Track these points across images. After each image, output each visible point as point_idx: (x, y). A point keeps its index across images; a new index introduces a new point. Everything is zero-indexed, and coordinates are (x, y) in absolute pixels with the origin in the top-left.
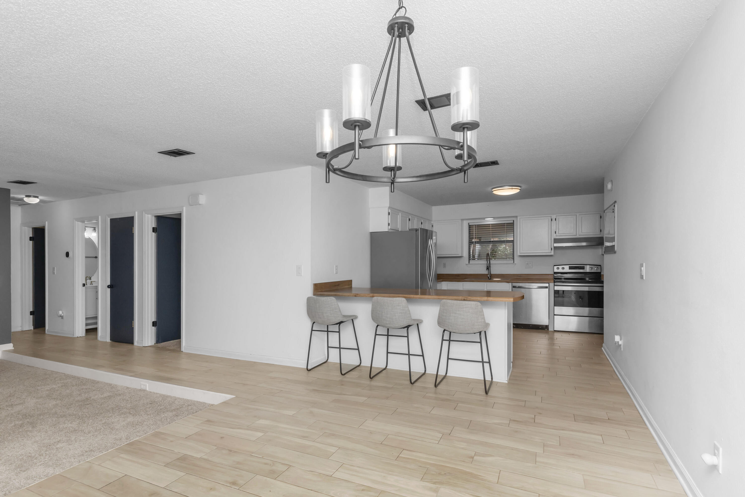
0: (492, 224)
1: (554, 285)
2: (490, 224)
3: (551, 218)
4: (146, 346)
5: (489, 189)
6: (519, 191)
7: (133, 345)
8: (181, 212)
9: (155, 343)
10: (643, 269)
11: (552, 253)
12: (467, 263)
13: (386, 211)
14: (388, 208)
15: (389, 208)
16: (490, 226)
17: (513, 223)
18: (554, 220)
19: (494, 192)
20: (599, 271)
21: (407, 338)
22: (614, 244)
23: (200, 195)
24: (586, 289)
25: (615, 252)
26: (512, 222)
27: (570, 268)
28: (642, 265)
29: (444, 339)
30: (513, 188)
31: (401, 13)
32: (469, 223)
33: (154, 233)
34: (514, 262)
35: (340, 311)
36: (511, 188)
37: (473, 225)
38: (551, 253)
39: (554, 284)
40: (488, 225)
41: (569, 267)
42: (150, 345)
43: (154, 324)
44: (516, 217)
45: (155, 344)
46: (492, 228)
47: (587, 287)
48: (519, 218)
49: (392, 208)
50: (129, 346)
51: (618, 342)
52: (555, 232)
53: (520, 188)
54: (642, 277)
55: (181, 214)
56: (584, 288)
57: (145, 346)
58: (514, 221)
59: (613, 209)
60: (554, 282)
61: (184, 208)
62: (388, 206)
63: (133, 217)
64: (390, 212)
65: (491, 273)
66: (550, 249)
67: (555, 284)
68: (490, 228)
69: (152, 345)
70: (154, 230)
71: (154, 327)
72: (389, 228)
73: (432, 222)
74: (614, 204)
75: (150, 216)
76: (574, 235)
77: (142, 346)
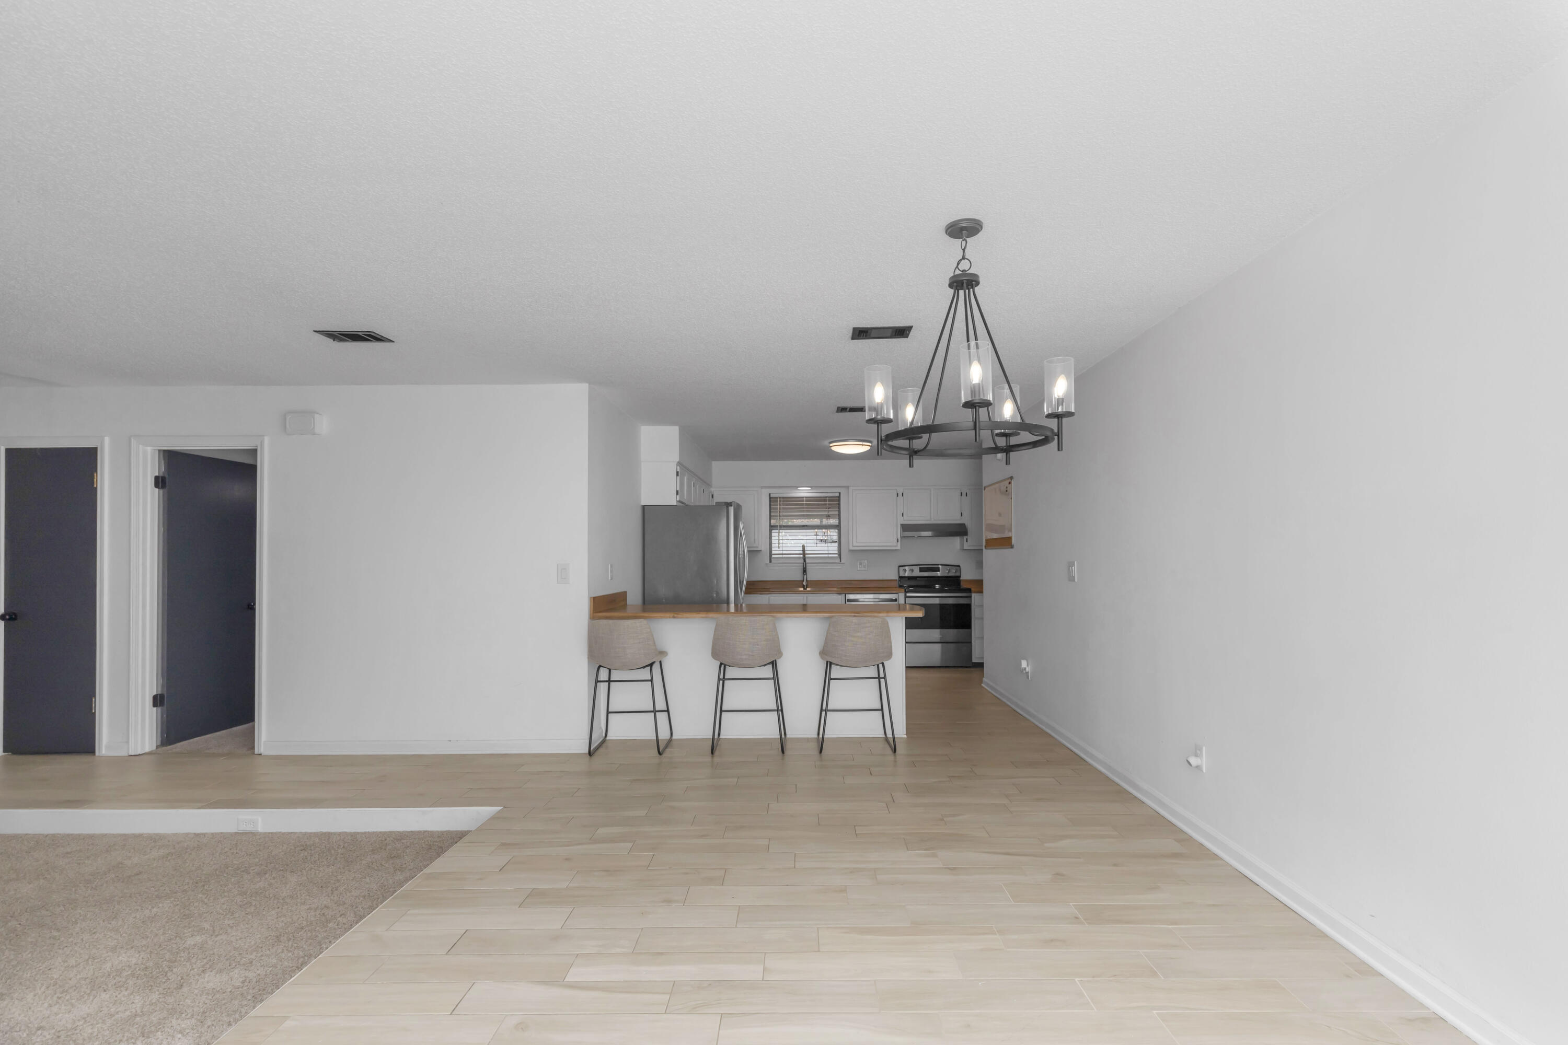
0: (806, 497)
1: (906, 597)
2: (803, 497)
3: (897, 491)
4: (139, 755)
5: (826, 443)
6: (869, 448)
7: (95, 755)
8: (257, 446)
9: (159, 743)
10: (1075, 568)
11: (899, 548)
12: (768, 562)
13: (673, 468)
14: (676, 463)
15: (679, 464)
16: (803, 501)
17: (839, 497)
18: (900, 495)
19: (834, 449)
20: (958, 574)
21: (773, 680)
22: (1011, 536)
23: (316, 416)
24: (937, 601)
25: (1012, 547)
26: (837, 495)
27: (921, 570)
28: (1071, 564)
29: (831, 677)
30: (864, 443)
31: (964, 265)
32: (770, 494)
33: (157, 489)
34: (841, 561)
35: (655, 643)
36: (861, 443)
37: (777, 498)
38: (897, 546)
39: (905, 595)
40: (801, 499)
41: (920, 568)
42: (147, 750)
43: (158, 701)
44: (848, 487)
45: (157, 747)
46: (807, 504)
47: (938, 599)
48: (851, 489)
49: (682, 465)
50: (84, 759)
51: (1025, 669)
52: (903, 514)
53: (870, 444)
54: (1072, 579)
55: (255, 451)
56: (934, 598)
57: (136, 754)
58: (840, 493)
59: (1007, 487)
60: (906, 592)
61: (267, 440)
62: (678, 460)
63: (95, 450)
64: (678, 470)
65: (808, 579)
66: (896, 541)
67: (908, 594)
68: (803, 504)
69: (152, 751)
70: (160, 482)
71: (155, 708)
72: (678, 500)
73: (712, 489)
74: (1010, 480)
75: (149, 449)
76: (928, 520)
77: (124, 753)
